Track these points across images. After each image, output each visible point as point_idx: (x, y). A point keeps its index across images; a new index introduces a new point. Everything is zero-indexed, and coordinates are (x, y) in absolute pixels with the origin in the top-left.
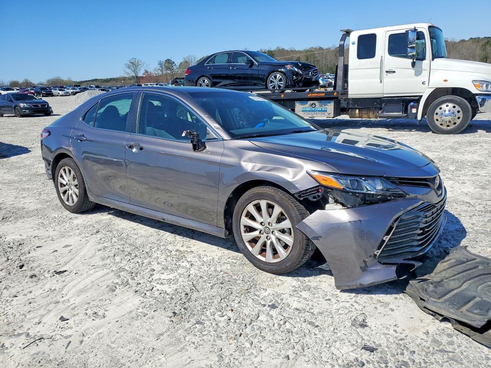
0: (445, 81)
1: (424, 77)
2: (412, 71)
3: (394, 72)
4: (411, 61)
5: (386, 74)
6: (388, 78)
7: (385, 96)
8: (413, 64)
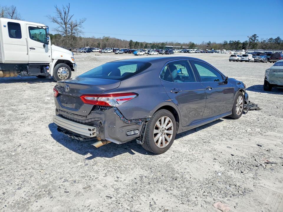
0: (62, 56)
1: (49, 53)
2: (44, 50)
3: (34, 49)
4: (43, 44)
5: (30, 49)
6: (31, 52)
7: (29, 62)
8: (44, 46)
